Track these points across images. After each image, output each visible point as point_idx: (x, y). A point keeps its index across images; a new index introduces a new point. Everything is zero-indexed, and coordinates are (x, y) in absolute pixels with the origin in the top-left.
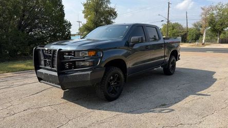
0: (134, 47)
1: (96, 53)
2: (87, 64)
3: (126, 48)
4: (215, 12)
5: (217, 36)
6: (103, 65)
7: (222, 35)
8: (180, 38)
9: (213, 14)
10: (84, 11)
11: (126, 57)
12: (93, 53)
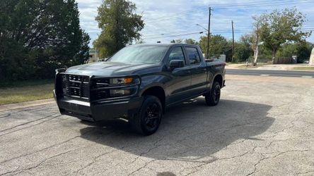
0: (173, 72)
1: (133, 80)
2: (123, 92)
3: (164, 73)
4: (269, 22)
5: (271, 54)
6: (140, 95)
7: (278, 52)
8: (223, 57)
9: (267, 24)
10: (98, 17)
11: (164, 83)
12: (130, 80)
